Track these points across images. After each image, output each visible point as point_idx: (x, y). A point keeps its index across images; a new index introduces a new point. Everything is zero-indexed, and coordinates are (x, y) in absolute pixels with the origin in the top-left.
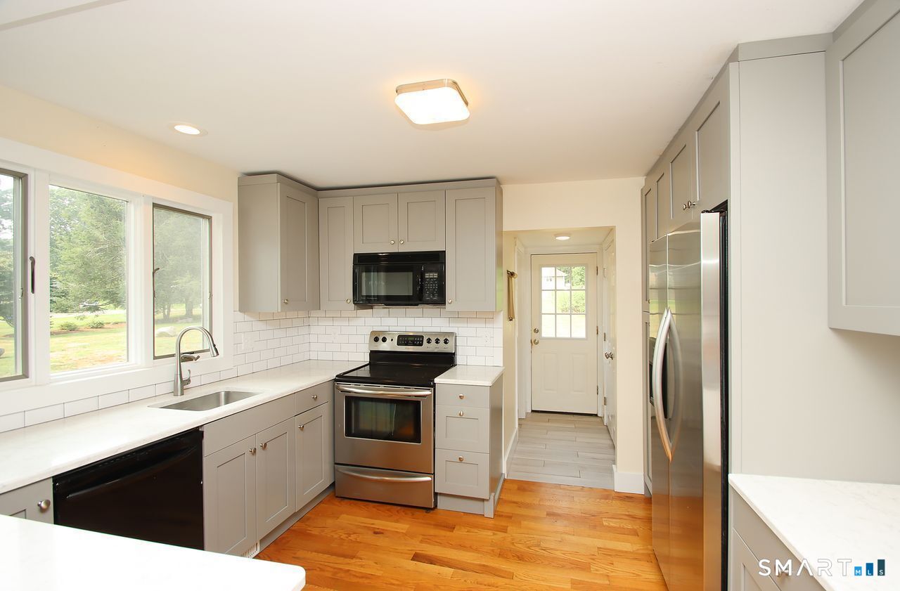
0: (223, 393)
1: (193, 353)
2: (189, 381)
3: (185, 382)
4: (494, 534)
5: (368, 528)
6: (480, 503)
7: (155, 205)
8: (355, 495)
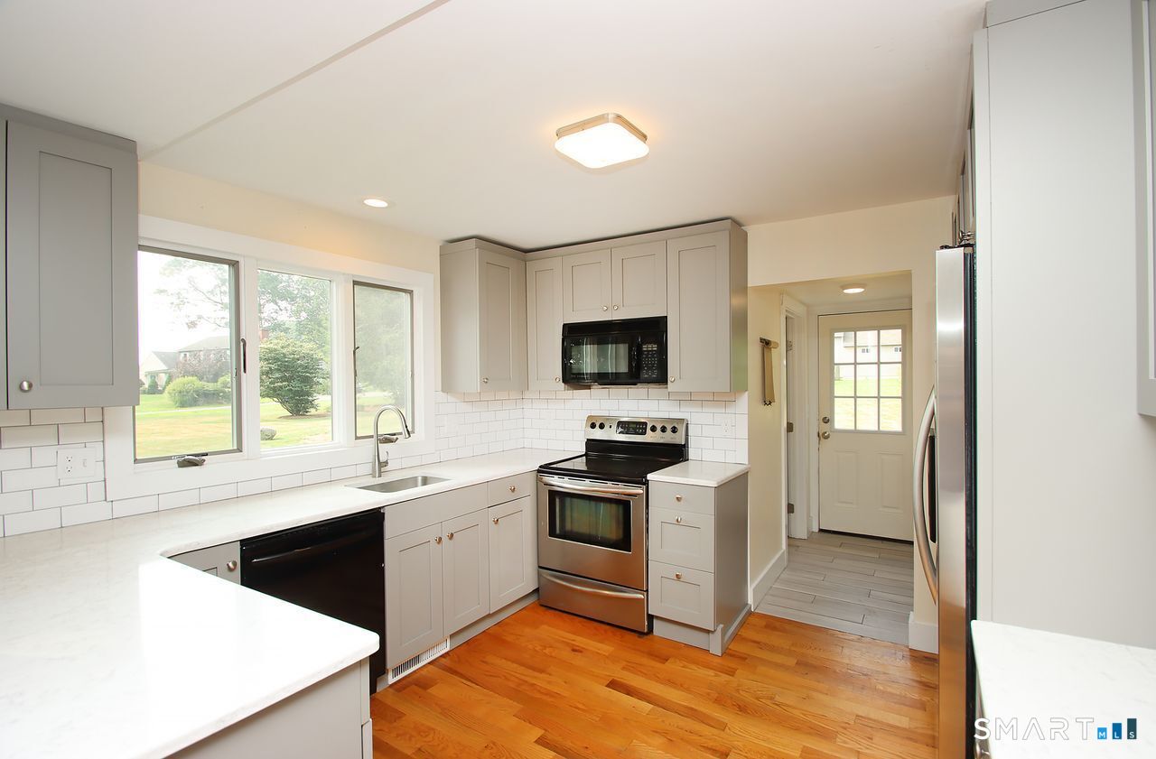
0: (420, 478)
1: (395, 435)
2: (386, 463)
3: (383, 464)
4: (716, 675)
5: (568, 644)
6: (705, 635)
7: (355, 283)
8: (561, 606)
